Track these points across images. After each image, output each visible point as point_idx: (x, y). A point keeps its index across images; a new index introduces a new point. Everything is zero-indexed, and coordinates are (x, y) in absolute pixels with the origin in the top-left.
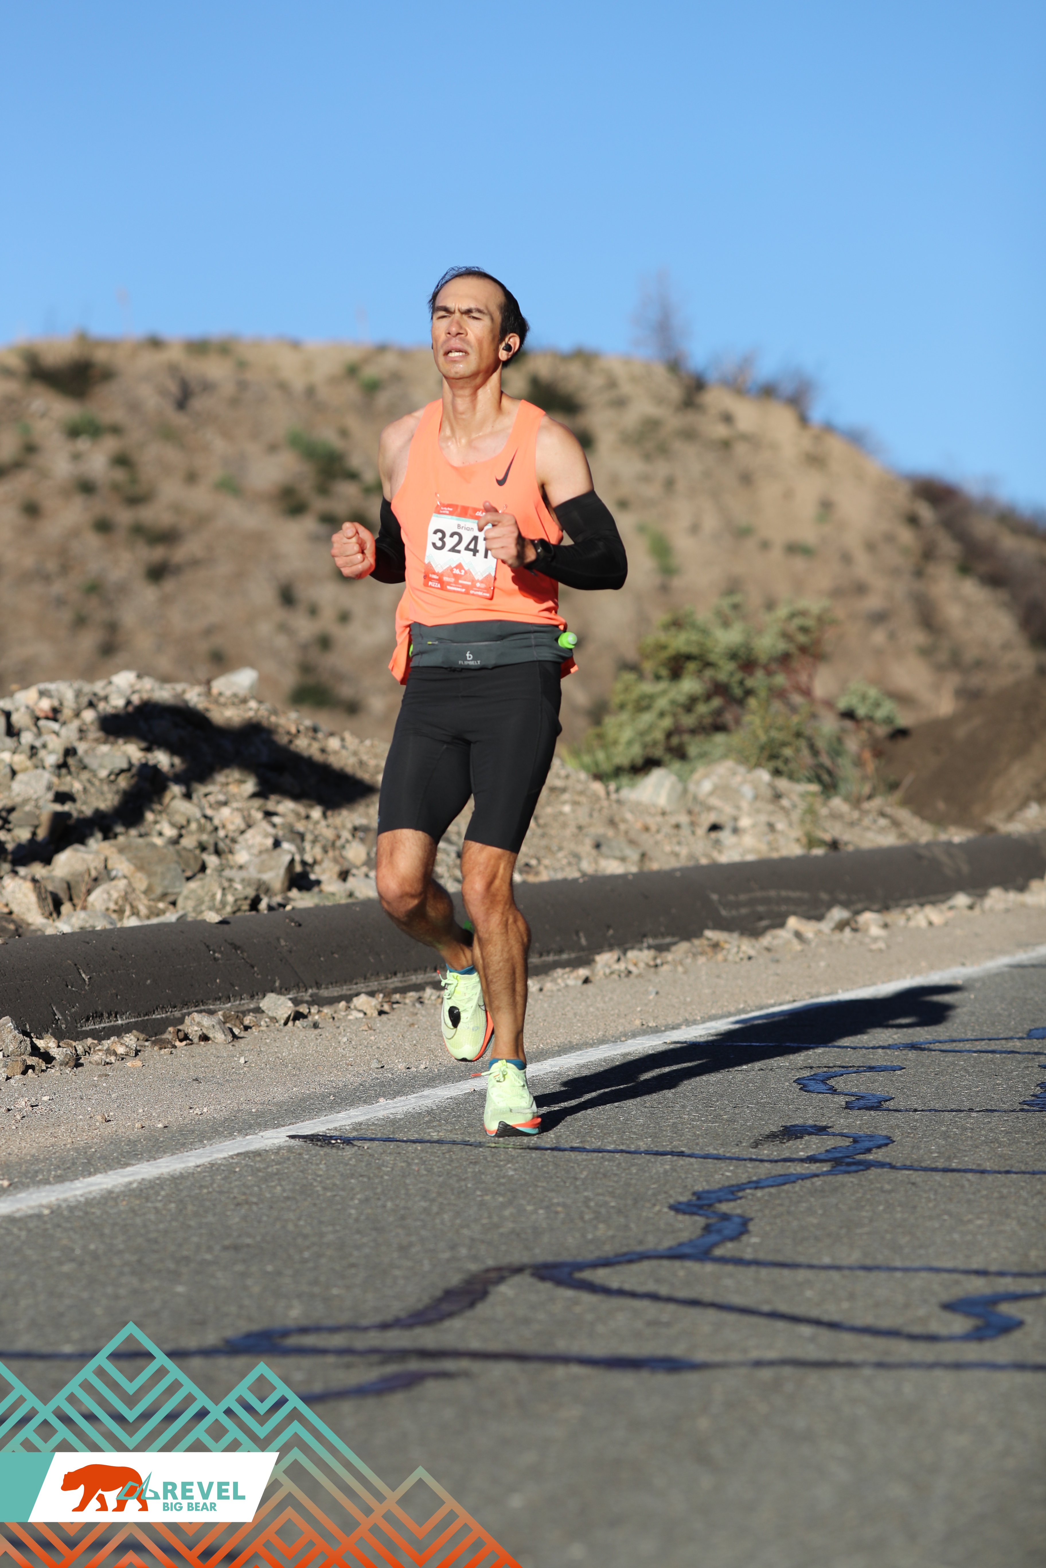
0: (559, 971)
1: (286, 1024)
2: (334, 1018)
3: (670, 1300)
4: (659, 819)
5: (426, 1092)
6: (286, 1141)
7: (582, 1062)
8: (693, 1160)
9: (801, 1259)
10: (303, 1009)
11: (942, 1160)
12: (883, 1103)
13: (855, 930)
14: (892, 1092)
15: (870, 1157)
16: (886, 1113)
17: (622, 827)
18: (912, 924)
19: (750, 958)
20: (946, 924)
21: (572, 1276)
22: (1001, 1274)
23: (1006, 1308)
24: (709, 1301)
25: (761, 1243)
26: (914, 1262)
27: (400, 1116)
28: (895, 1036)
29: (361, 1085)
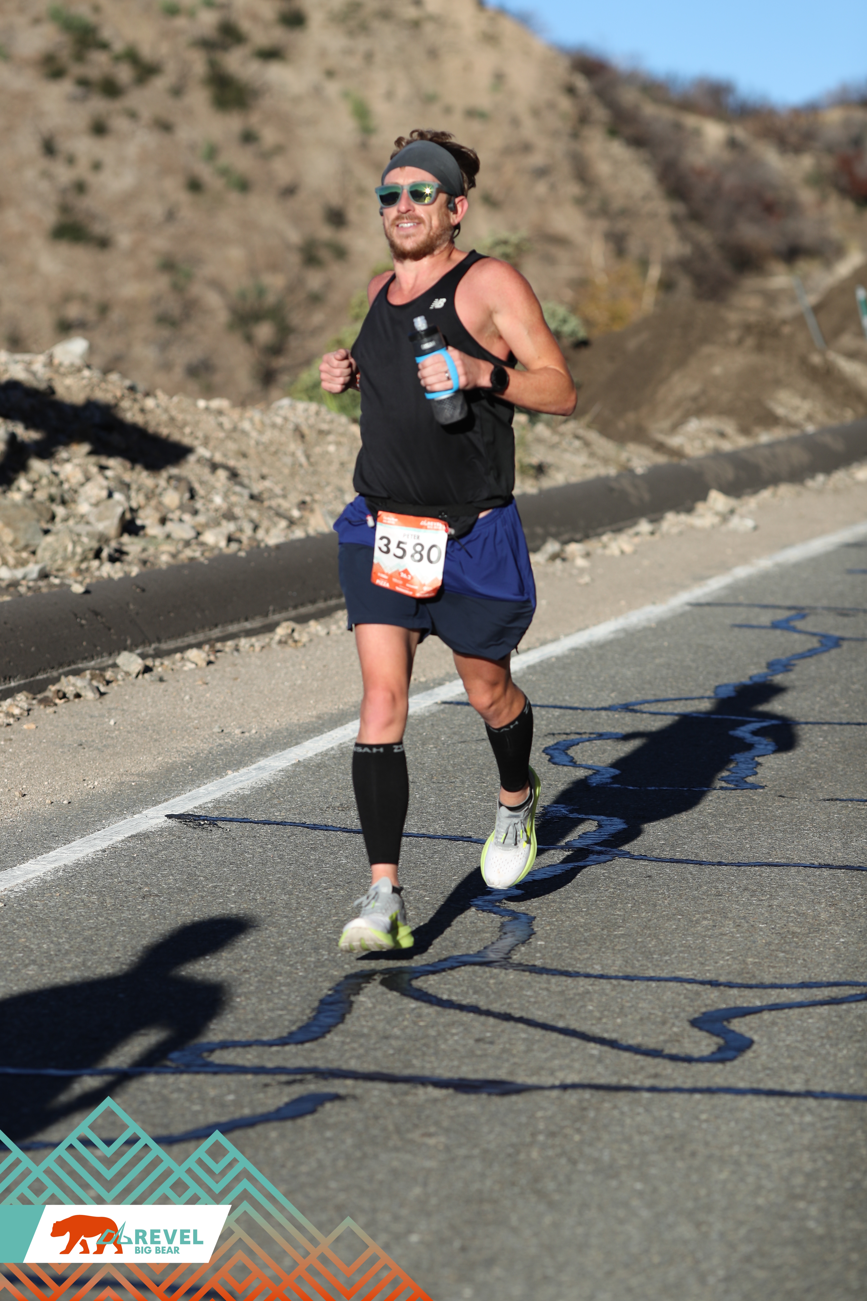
1: (137, 676)
2: (172, 670)
3: (488, 1013)
5: (263, 762)
6: (166, 821)
9: (579, 967)
10: (149, 662)
11: (668, 849)
13: (564, 560)
18: (608, 552)
20: (635, 552)
21: (411, 985)
22: (730, 985)
23: (738, 1025)
24: (518, 1014)
25: (546, 947)
26: (663, 970)
27: (247, 792)
28: (613, 695)
29: (210, 753)
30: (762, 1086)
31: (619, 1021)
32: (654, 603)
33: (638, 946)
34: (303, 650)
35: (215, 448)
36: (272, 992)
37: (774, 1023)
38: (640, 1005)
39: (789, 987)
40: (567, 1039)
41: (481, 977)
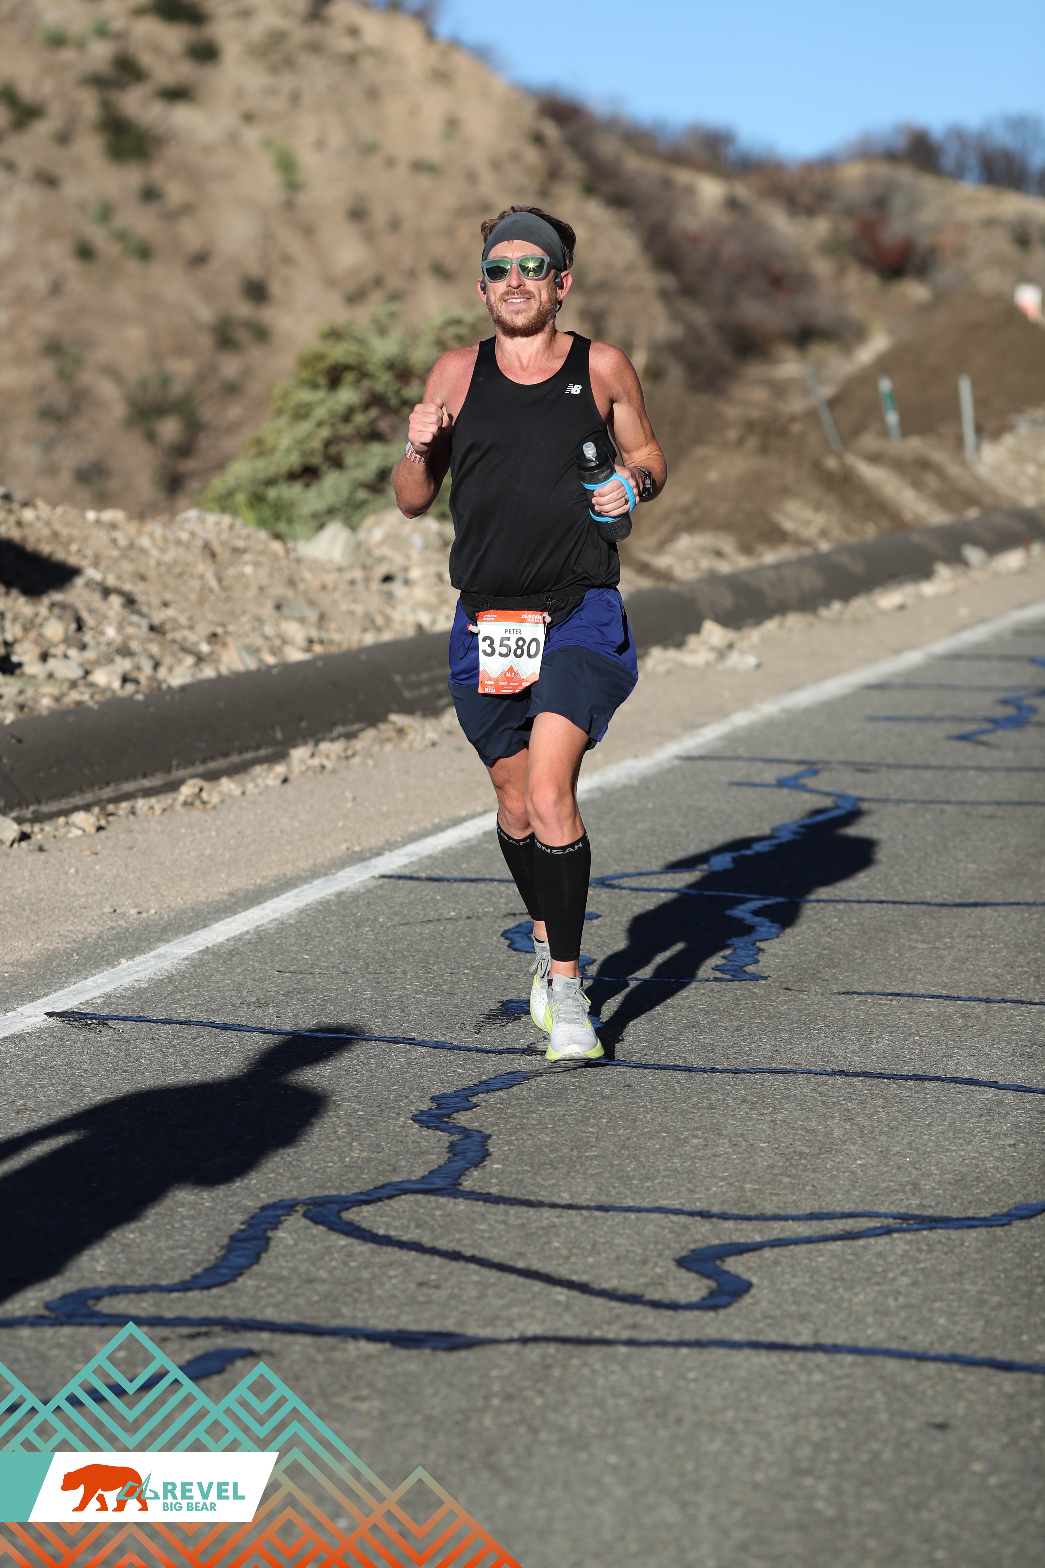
0: (258, 770)
1: (12, 845)
2: (55, 837)
3: (433, 1251)
4: (335, 576)
5: (163, 949)
6: (45, 1020)
7: (301, 904)
8: (424, 1050)
9: (543, 1195)
10: (27, 828)
11: (650, 1053)
14: (593, 951)
17: (301, 587)
19: (434, 744)
21: (340, 1218)
22: (724, 1217)
23: (733, 1265)
24: (469, 1253)
25: (503, 1172)
26: (643, 1199)
27: (144, 985)
29: (100, 938)
30: (762, 1338)
31: (590, 1260)
32: (636, 756)
33: (614, 1170)
34: (213, 813)
35: (108, 569)
36: (173, 1227)
37: (776, 1263)
38: (616, 1241)
39: (795, 1218)
40: (528, 1282)
41: (425, 1207)
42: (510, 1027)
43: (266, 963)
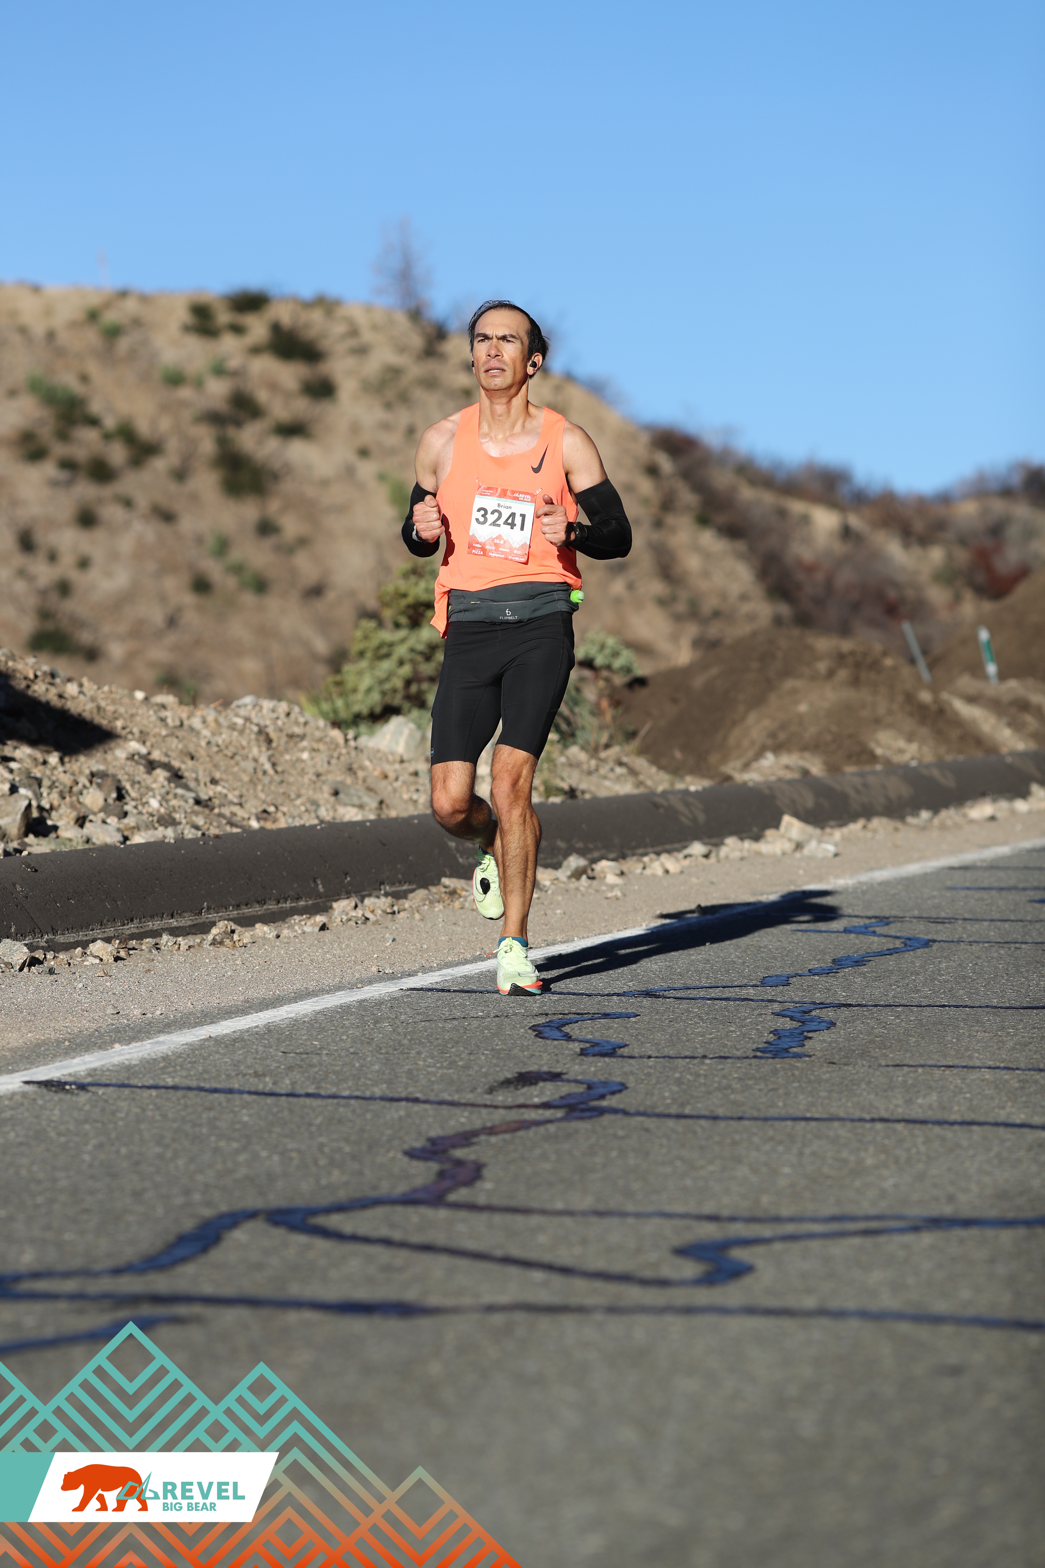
0: (296, 918)
1: (21, 969)
2: (69, 964)
3: (403, 1245)
4: (397, 766)
5: (162, 1038)
6: (20, 1087)
7: (318, 1008)
8: (427, 1106)
9: (535, 1205)
10: (39, 955)
11: (675, 1107)
12: (617, 1050)
13: (591, 878)
14: (627, 1039)
15: (604, 1103)
16: (620, 1059)
17: (361, 774)
18: (648, 872)
20: (682, 872)
21: (306, 1222)
22: (733, 1219)
23: (737, 1254)
24: (441, 1245)
25: (494, 1189)
26: (647, 1207)
27: (134, 1062)
28: (631, 984)
29: (97, 1031)
31: (577, 1251)
34: (242, 949)
35: (154, 745)
37: (786, 1252)
38: (609, 1238)
39: (813, 1220)
40: (504, 1266)
42: (525, 1090)
43: (271, 1047)
